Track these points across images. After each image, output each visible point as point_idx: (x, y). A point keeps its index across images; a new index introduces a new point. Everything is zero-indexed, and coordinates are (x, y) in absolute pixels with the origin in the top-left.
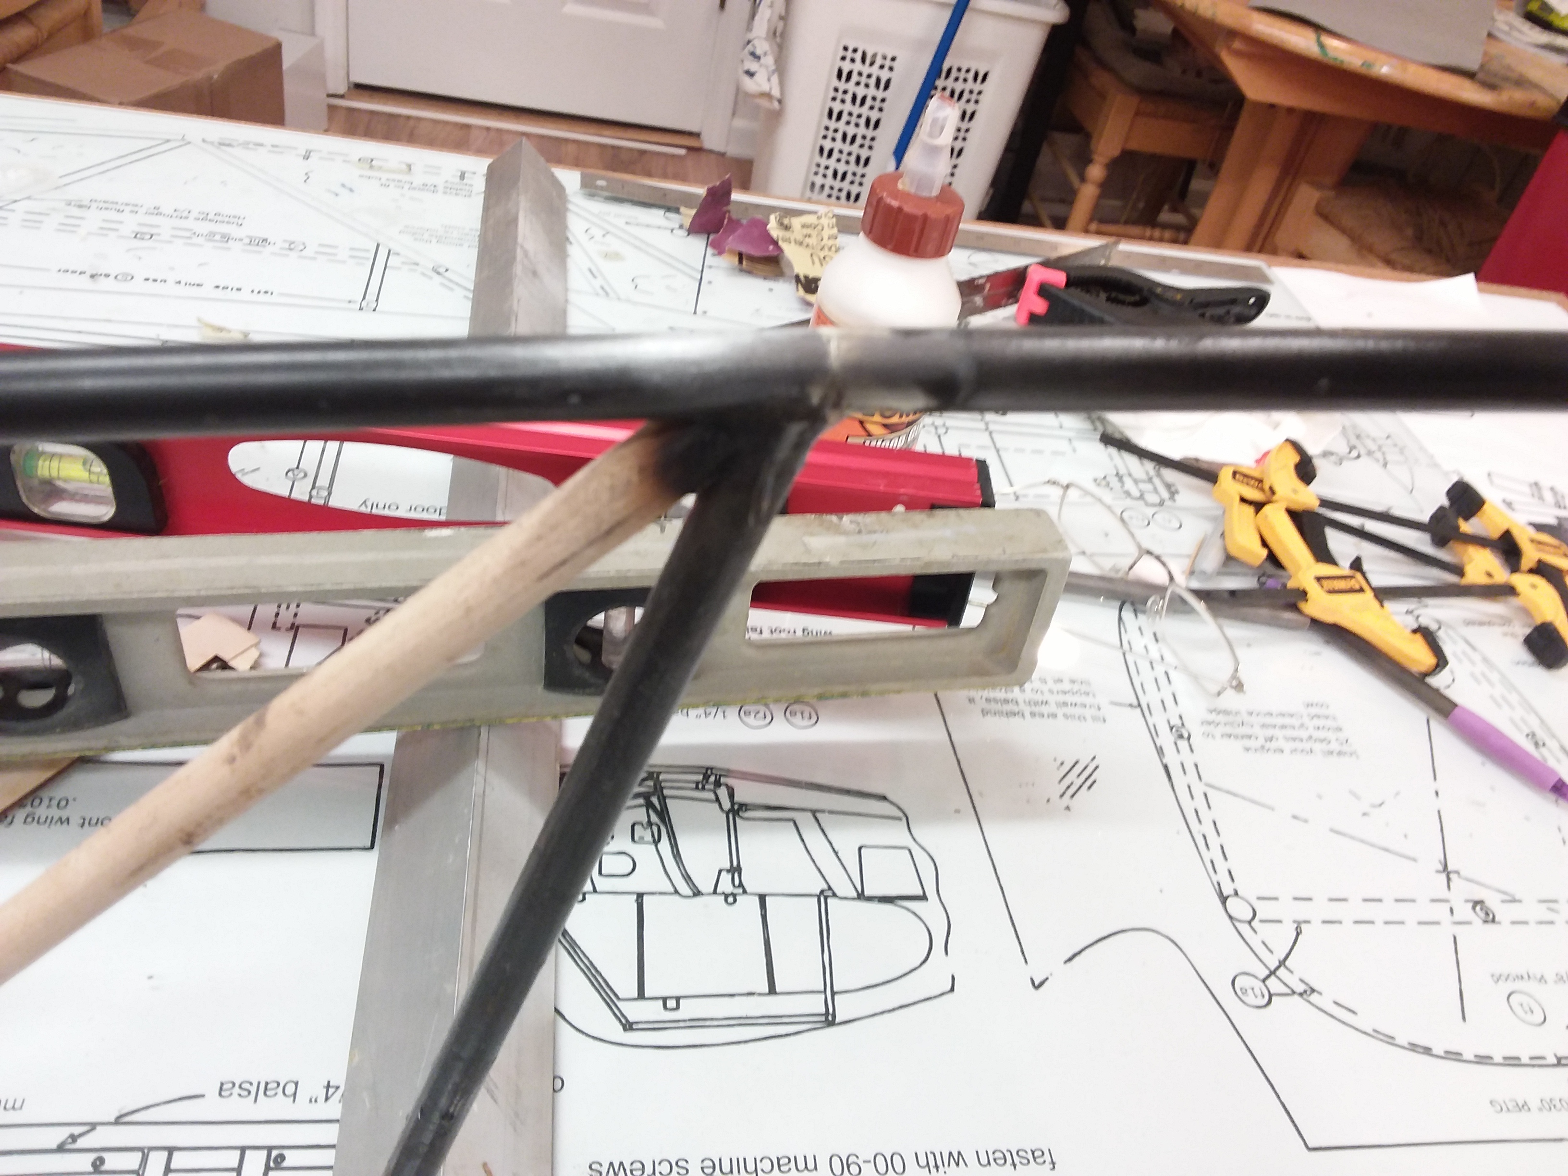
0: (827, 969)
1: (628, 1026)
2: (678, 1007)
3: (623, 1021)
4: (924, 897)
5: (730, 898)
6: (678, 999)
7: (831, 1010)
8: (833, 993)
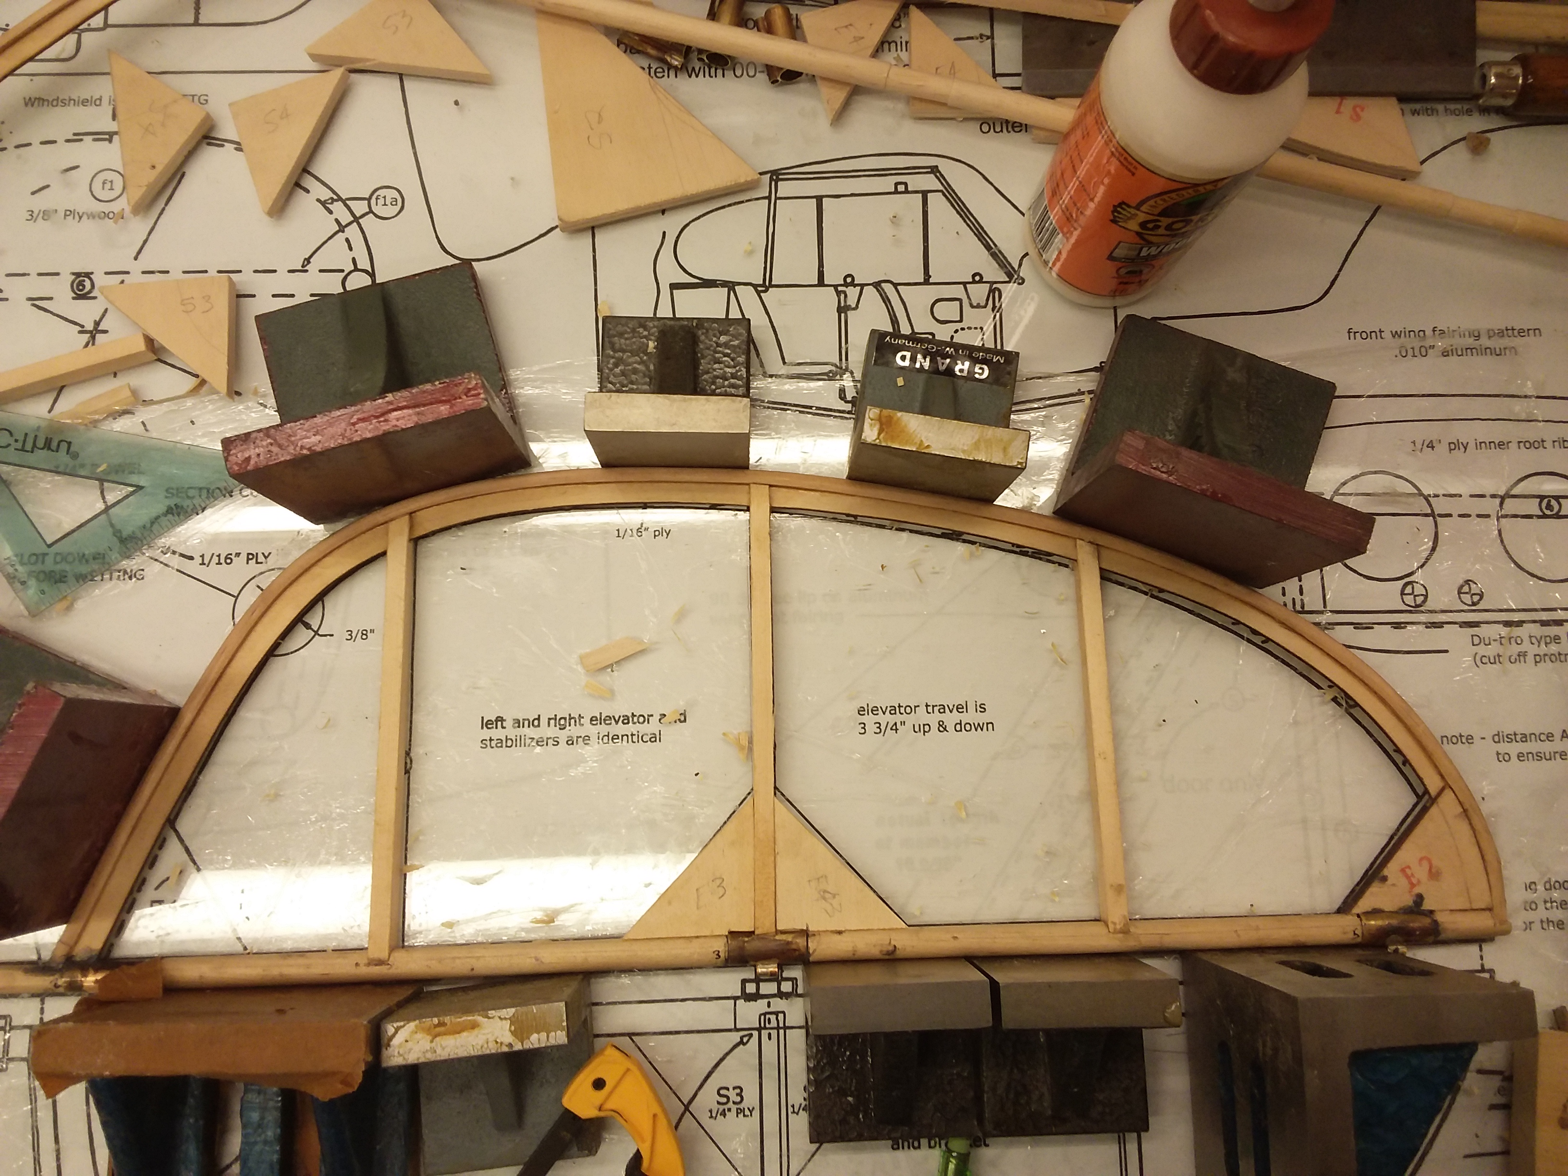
0: (771, 218)
1: (934, 170)
2: (897, 184)
3: (938, 174)
4: (674, 287)
5: (849, 281)
6: (896, 192)
7: (773, 183)
8: (769, 198)
